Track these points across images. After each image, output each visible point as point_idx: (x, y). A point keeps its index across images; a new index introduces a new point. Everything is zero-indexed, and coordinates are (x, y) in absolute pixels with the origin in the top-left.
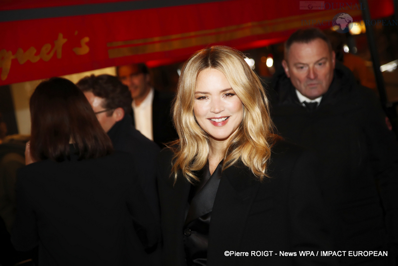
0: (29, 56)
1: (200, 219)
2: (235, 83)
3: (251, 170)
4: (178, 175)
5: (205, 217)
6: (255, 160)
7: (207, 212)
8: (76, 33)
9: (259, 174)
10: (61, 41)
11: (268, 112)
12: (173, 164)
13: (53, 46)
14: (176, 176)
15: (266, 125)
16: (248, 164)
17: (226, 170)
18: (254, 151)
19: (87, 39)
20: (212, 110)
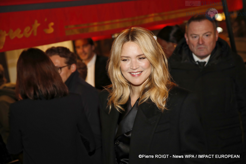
0: (17, 34)
1: (125, 134)
2: (146, 51)
3: (156, 105)
4: (111, 106)
5: (128, 133)
6: (159, 99)
7: (129, 131)
8: (46, 20)
9: (161, 107)
10: (37, 25)
11: (167, 68)
12: (109, 99)
13: (31, 28)
14: (110, 107)
15: (166, 77)
16: (155, 101)
17: (141, 104)
18: (158, 93)
19: (52, 24)
20: (132, 68)
